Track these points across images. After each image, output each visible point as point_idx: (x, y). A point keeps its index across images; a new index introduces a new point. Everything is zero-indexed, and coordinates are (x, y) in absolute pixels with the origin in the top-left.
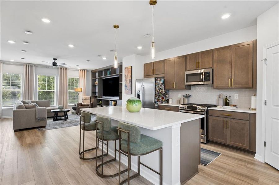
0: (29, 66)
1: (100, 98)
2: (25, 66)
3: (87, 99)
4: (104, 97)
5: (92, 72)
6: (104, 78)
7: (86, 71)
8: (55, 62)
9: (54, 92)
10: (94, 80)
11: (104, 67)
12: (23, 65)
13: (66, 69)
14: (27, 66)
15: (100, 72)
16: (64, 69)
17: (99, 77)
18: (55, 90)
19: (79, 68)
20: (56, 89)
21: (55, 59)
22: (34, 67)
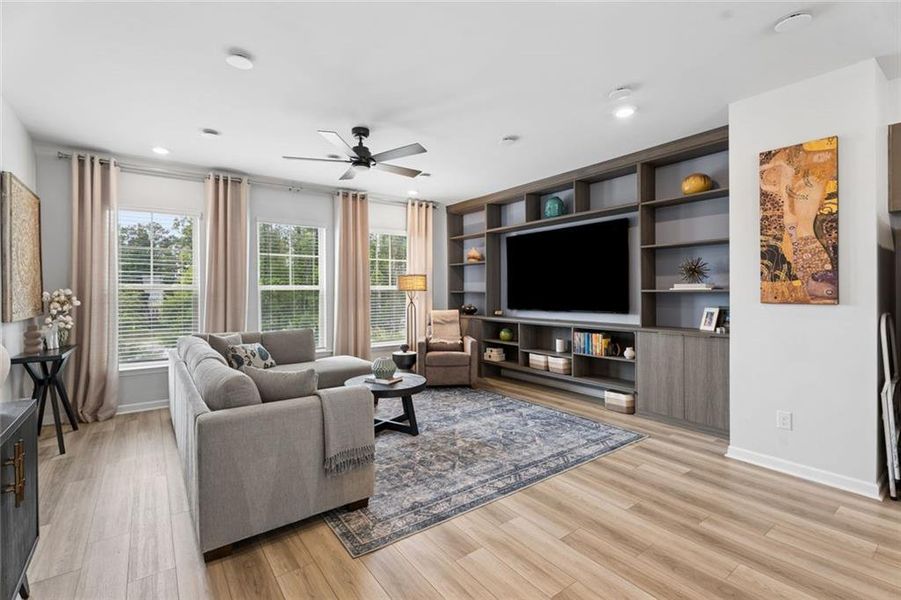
0: (228, 182)
1: (498, 316)
2: (211, 183)
3: (447, 322)
4: (515, 313)
5: (452, 210)
6: (514, 234)
7: (434, 207)
8: (361, 143)
9: (318, 291)
10: (457, 243)
11: (526, 185)
12: (204, 179)
13: (363, 198)
14: (217, 180)
15: (496, 209)
16: (355, 197)
17: (489, 228)
18: (322, 287)
19: (413, 194)
20: (327, 279)
21: (361, 132)
22: (245, 188)
